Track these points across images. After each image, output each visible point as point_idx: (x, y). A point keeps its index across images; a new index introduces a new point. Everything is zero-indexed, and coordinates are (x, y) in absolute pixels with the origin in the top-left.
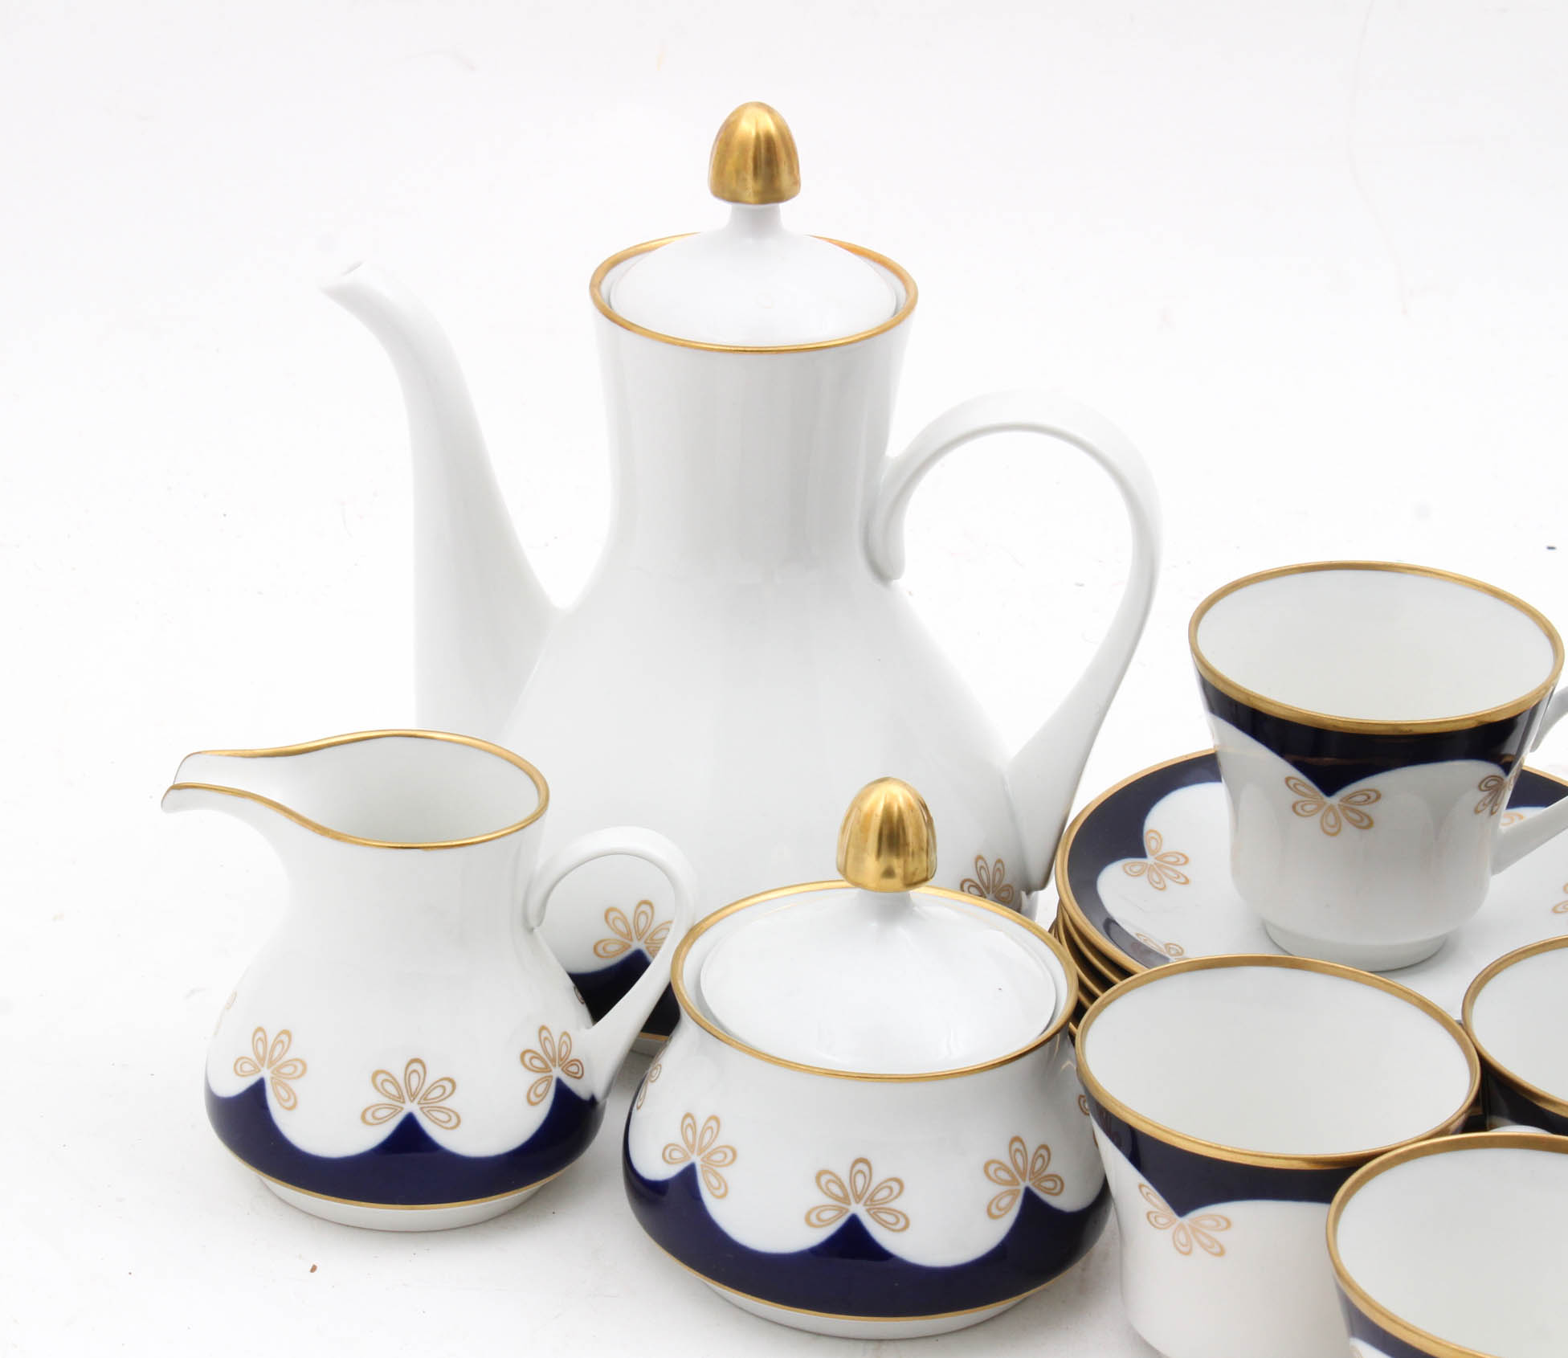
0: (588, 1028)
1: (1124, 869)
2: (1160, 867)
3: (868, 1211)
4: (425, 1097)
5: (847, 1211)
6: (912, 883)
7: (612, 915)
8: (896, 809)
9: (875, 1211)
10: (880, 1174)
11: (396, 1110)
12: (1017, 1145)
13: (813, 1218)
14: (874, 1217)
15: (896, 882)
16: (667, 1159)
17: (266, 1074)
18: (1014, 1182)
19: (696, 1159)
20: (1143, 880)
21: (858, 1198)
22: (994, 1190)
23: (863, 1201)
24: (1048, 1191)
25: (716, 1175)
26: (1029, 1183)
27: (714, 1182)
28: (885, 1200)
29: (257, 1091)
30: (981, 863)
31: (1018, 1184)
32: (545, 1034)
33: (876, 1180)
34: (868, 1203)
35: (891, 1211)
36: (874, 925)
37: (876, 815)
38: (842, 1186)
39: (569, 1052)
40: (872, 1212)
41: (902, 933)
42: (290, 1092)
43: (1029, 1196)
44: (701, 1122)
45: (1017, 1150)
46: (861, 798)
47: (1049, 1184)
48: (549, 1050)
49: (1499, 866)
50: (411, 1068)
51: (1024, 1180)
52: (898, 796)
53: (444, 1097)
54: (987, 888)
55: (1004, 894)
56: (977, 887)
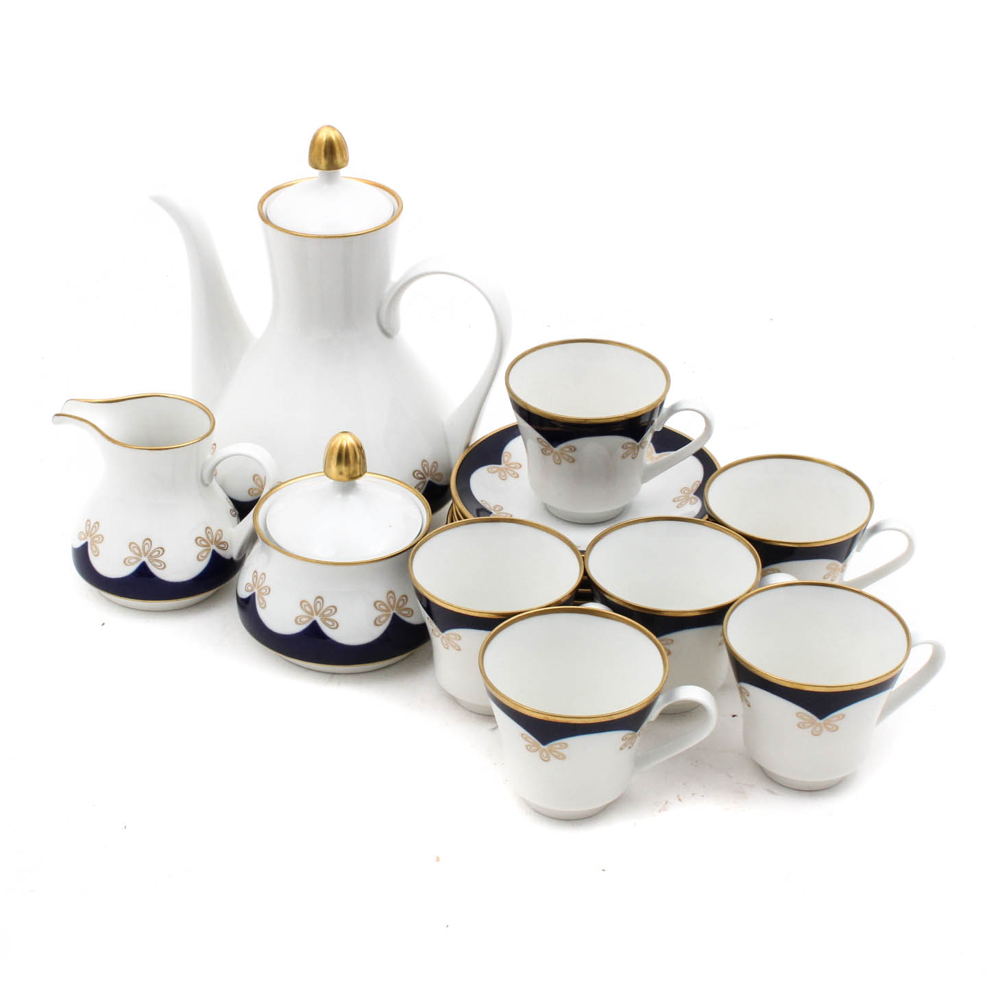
0: (233, 527)
1: (488, 470)
2: (506, 469)
3: (321, 619)
4: (150, 555)
5: (312, 618)
6: (353, 477)
7: (256, 477)
8: (345, 445)
9: (325, 619)
10: (327, 604)
11: (138, 560)
12: (391, 595)
13: (298, 621)
14: (324, 622)
15: (344, 477)
16: (247, 591)
17: (89, 540)
18: (388, 610)
19: (256, 591)
20: (495, 475)
21: (317, 614)
22: (378, 613)
23: (319, 615)
24: (404, 615)
25: (263, 598)
26: (395, 611)
27: (261, 601)
28: (328, 615)
29: (85, 546)
30: (425, 463)
31: (390, 611)
32: (208, 530)
33: (326, 606)
34: (321, 616)
35: (329, 620)
36: (339, 496)
38: (310, 607)
39: (220, 538)
40: (323, 619)
41: (352, 498)
42: (97, 548)
43: (395, 616)
44: (259, 574)
45: (391, 597)
46: (332, 440)
47: (406, 612)
48: (210, 538)
49: (645, 479)
50: (146, 542)
51: (393, 610)
52: (347, 441)
53: (158, 556)
54: (427, 475)
55: (437, 477)
56: (421, 473)
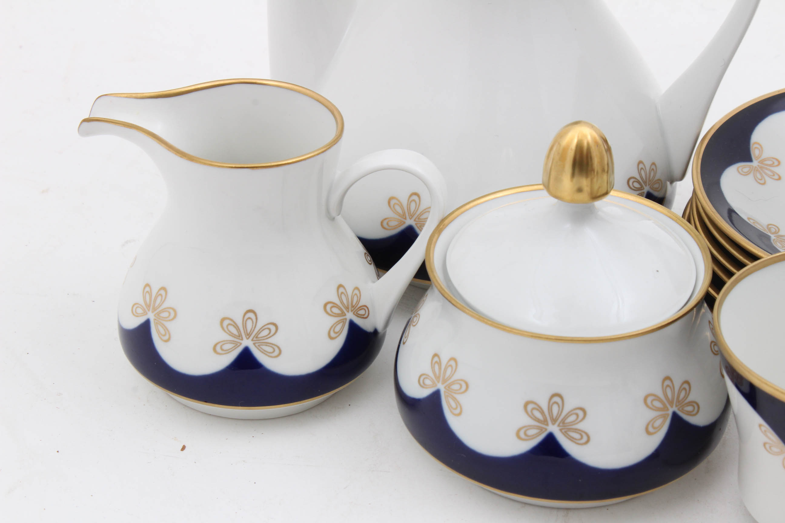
0: (374, 282)
1: (738, 170)
2: (761, 168)
3: (561, 430)
4: (257, 336)
5: (546, 430)
6: (596, 197)
7: (393, 202)
8: (585, 144)
9: (566, 429)
10: (570, 405)
11: (237, 345)
12: (667, 382)
13: (522, 434)
14: (565, 434)
15: (584, 196)
16: (423, 385)
17: (151, 316)
18: (665, 408)
19: (441, 387)
20: (750, 178)
21: (554, 421)
22: (650, 415)
23: (557, 423)
24: (689, 413)
25: (455, 399)
26: (675, 409)
27: (453, 404)
28: (573, 423)
29: (145, 327)
30: (641, 166)
31: (668, 410)
32: (341, 290)
33: (568, 408)
34: (561, 424)
35: (576, 431)
36: (569, 226)
37: (571, 149)
38: (542, 412)
39: (358, 301)
40: (563, 431)
42: (166, 329)
43: (675, 417)
44: (444, 361)
45: (668, 386)
46: (561, 135)
47: (690, 408)
48: (345, 302)
50: (247, 316)
51: (672, 407)
52: (587, 134)
53: (269, 336)
54: (645, 183)
55: (656, 186)
56: (638, 182)
